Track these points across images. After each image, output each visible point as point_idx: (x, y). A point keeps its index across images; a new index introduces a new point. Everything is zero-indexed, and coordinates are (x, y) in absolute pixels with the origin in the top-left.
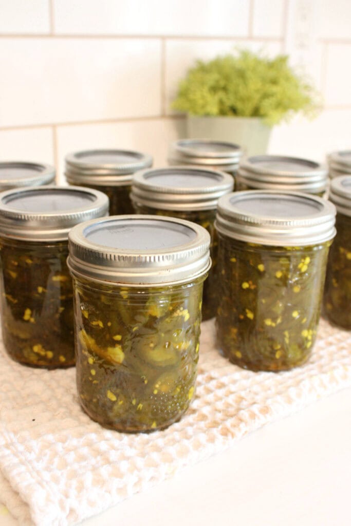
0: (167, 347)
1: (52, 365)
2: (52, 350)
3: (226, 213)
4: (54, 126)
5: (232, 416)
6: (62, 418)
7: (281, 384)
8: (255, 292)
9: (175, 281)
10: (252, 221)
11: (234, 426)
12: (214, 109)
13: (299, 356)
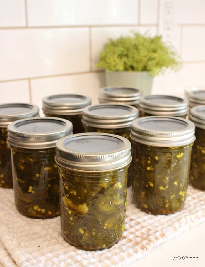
0: (111, 203)
1: (44, 216)
2: (44, 208)
3: (137, 130)
4: (29, 79)
5: (145, 239)
6: (54, 244)
7: (170, 221)
8: (154, 172)
9: (114, 168)
10: (151, 134)
11: (147, 244)
12: (121, 68)
13: (178, 206)
